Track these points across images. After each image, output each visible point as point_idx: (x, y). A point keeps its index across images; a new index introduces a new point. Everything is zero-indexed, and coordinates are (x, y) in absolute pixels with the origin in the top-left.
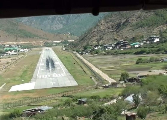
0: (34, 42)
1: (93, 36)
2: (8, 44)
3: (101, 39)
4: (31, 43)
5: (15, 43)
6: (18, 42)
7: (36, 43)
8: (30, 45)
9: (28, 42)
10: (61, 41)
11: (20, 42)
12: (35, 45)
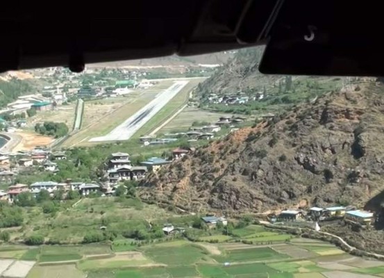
0: (170, 66)
1: (219, 80)
2: (127, 69)
3: (225, 85)
4: (164, 69)
5: (138, 68)
6: (143, 66)
7: (172, 69)
8: (163, 71)
9: (161, 66)
10: (217, 65)
11: (146, 65)
12: (170, 73)
